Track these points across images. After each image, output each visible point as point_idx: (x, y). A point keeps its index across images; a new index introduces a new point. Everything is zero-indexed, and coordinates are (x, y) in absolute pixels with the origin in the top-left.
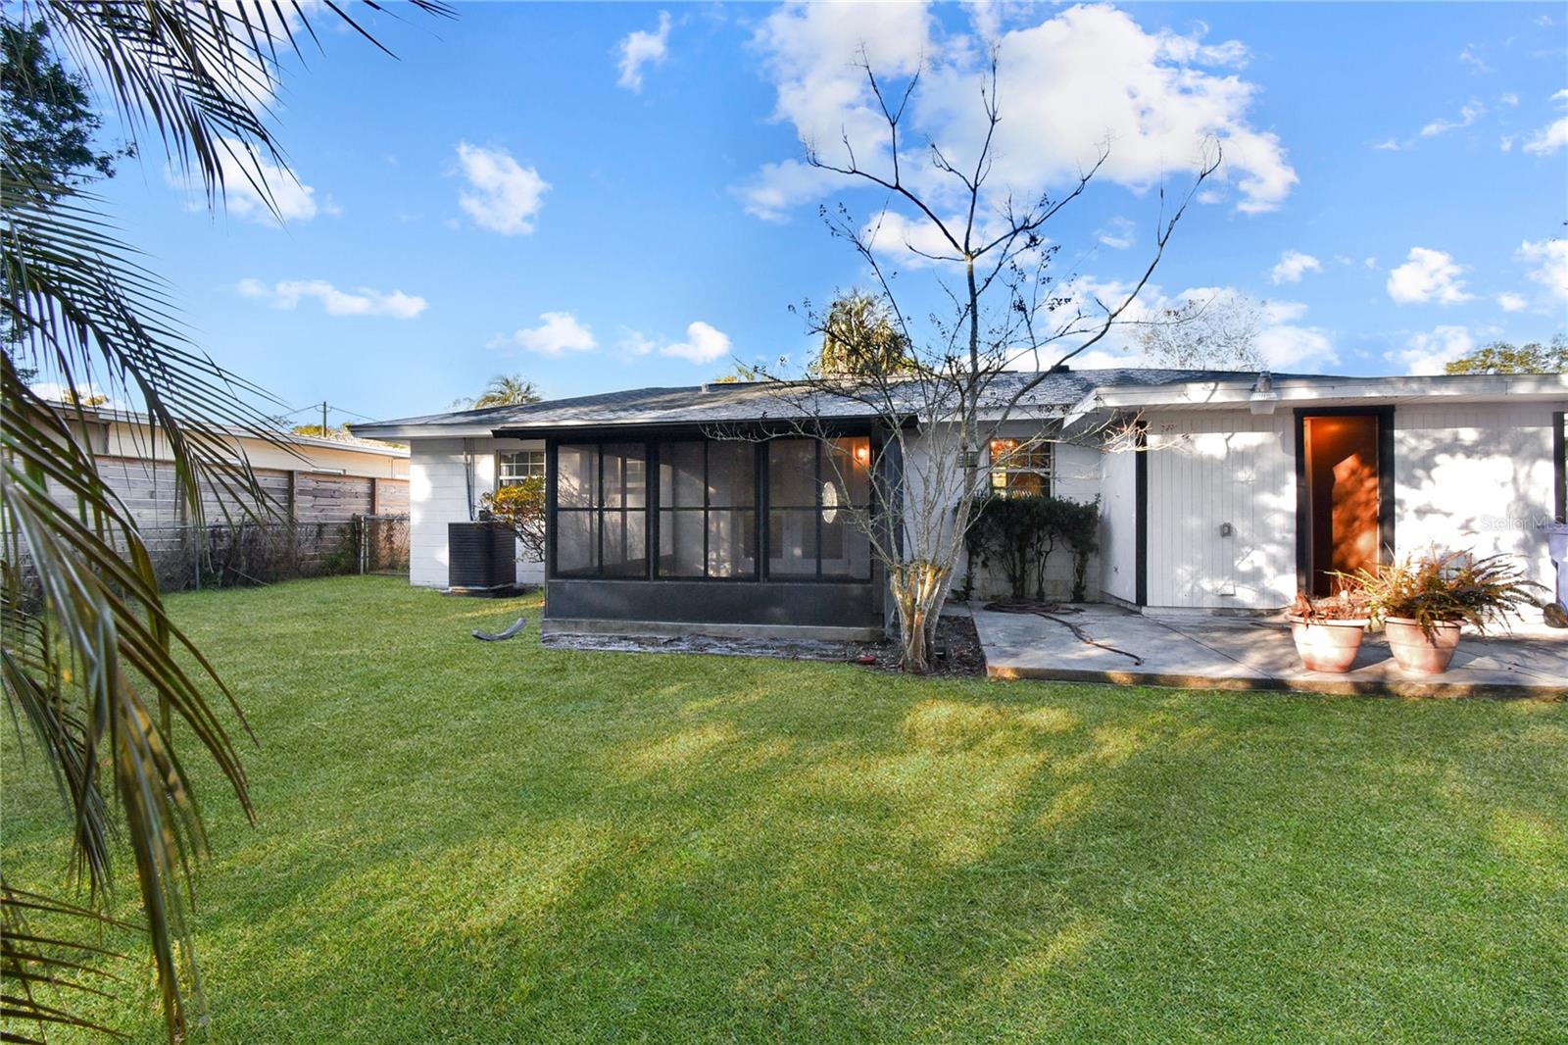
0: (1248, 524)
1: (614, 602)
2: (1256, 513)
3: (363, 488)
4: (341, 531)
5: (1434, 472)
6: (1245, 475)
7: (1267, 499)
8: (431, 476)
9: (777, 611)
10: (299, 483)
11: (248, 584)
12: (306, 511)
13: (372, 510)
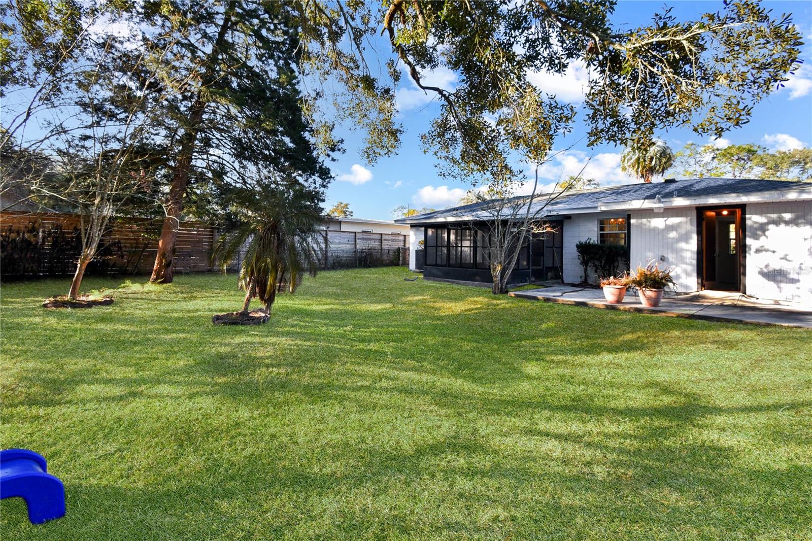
0: (674, 256)
1: (440, 273)
2: (678, 251)
3: (402, 238)
4: (395, 252)
5: (767, 233)
6: (673, 235)
7: (682, 245)
8: (415, 235)
9: (477, 278)
10: (384, 237)
11: (369, 267)
12: (385, 246)
13: (405, 246)
